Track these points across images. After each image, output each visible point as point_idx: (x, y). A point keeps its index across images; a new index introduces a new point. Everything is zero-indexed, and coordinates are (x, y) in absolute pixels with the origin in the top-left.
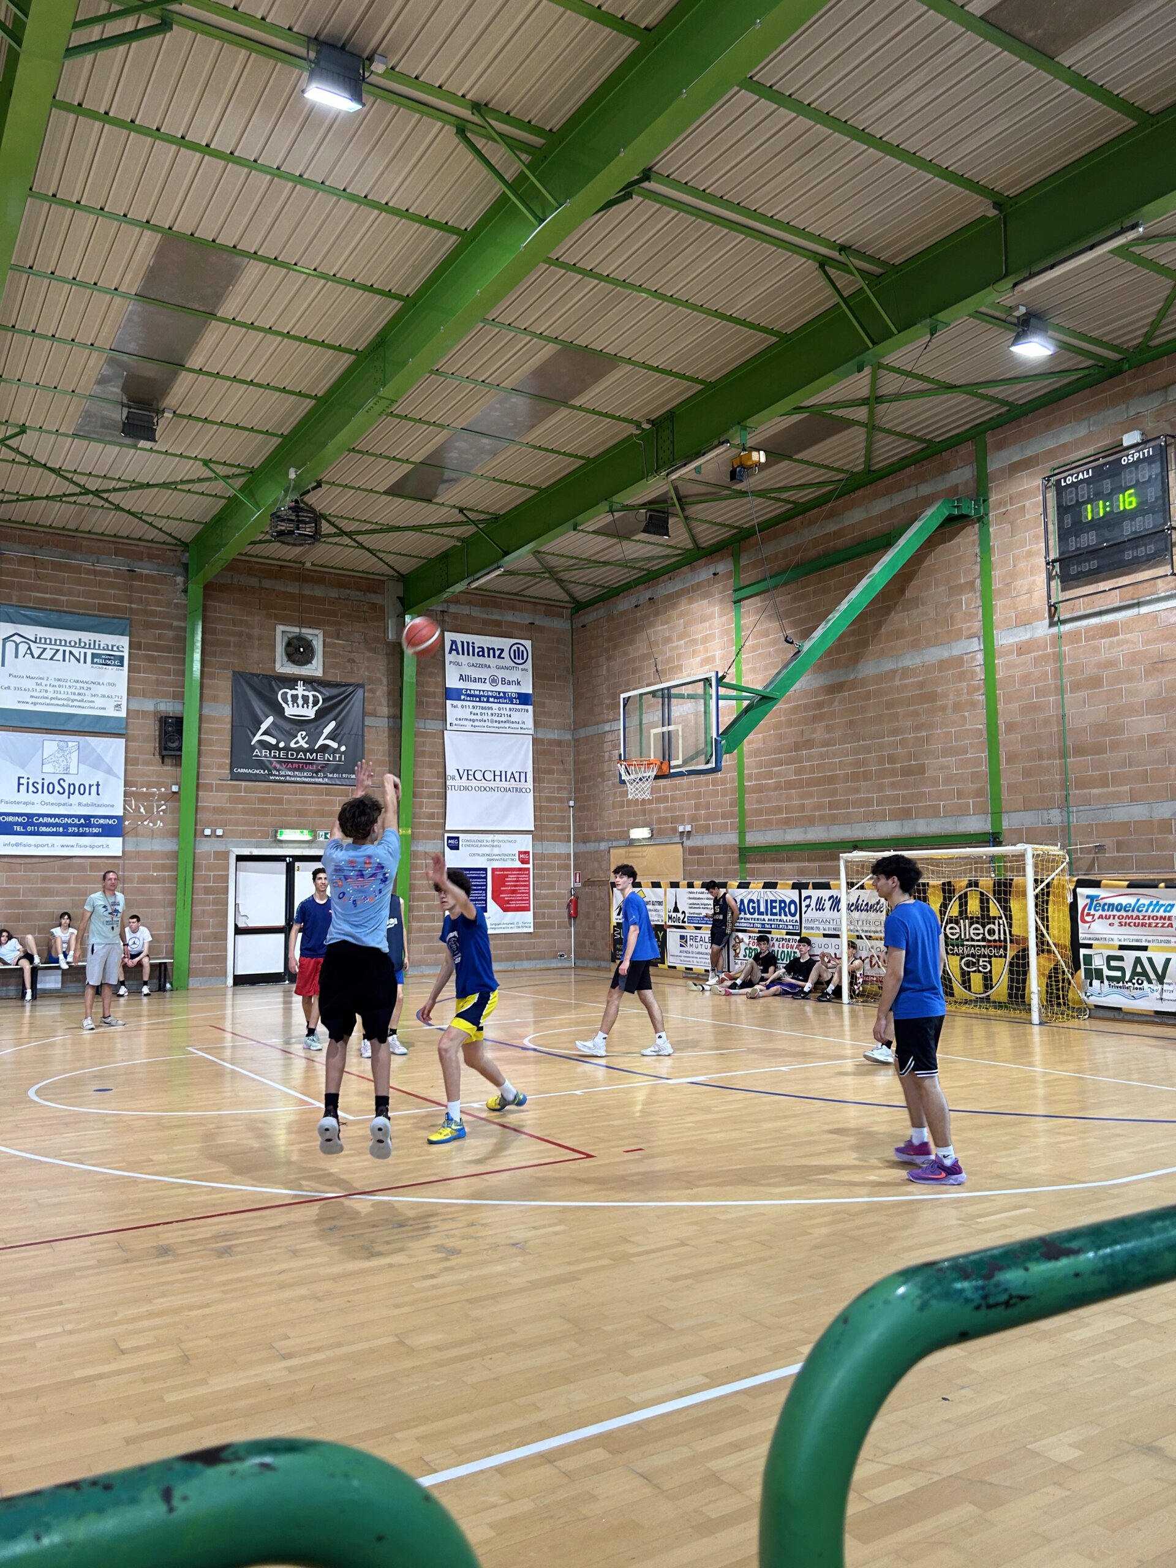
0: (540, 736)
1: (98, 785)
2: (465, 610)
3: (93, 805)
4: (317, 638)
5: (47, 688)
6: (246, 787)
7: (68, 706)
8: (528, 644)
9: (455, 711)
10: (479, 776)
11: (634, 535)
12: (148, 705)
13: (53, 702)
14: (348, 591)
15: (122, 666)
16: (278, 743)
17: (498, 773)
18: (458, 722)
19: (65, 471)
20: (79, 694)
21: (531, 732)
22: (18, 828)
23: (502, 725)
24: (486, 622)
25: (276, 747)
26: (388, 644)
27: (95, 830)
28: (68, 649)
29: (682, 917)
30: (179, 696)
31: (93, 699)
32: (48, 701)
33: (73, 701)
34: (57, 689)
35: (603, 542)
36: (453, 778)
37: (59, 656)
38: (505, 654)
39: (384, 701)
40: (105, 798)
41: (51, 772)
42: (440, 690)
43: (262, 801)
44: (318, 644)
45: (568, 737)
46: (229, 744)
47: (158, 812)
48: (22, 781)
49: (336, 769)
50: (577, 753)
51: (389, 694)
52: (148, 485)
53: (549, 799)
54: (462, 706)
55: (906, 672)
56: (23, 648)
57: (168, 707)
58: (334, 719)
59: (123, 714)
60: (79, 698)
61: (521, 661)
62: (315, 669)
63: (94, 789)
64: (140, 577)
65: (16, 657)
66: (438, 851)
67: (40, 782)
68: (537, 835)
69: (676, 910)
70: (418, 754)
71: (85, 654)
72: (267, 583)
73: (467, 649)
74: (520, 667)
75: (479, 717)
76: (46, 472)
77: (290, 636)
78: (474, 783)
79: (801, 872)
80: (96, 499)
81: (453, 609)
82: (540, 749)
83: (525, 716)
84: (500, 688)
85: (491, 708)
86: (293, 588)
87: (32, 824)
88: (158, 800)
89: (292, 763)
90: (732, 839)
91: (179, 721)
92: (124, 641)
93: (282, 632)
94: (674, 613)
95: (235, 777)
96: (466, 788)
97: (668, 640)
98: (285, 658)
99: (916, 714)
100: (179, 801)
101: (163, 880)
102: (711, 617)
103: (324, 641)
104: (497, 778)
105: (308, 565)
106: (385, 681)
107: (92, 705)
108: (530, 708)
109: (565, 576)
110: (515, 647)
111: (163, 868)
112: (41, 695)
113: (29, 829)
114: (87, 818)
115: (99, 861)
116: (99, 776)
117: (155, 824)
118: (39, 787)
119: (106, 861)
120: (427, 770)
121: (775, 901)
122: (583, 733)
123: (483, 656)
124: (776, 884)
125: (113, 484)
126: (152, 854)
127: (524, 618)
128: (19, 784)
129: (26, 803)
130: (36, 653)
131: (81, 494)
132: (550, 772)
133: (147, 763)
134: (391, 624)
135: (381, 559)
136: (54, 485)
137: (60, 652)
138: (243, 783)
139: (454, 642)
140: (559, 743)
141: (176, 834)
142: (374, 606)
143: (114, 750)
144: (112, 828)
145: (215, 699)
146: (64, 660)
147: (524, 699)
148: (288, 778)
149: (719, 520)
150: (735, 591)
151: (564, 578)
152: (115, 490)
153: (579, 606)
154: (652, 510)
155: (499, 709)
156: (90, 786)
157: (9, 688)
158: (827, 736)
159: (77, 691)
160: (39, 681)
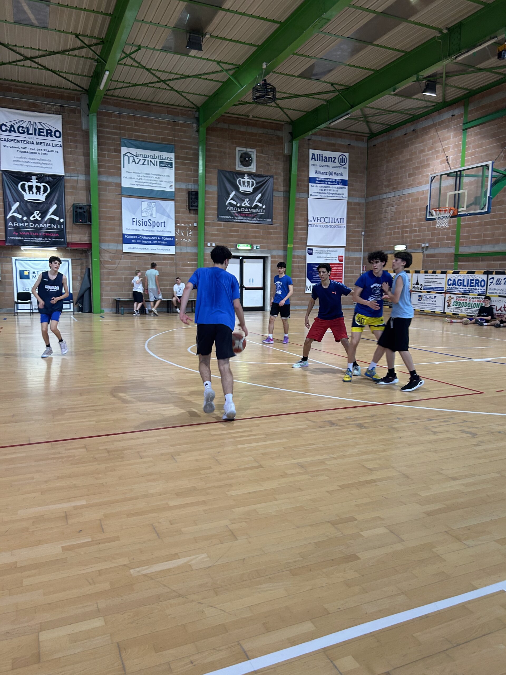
0: (350, 201)
1: (164, 222)
2: (318, 138)
3: (163, 231)
4: (253, 153)
5: (142, 178)
6: (224, 224)
7: (150, 186)
8: (347, 155)
9: (313, 189)
10: (322, 220)
11: (414, 95)
12: (183, 186)
13: (145, 184)
14: (267, 130)
15: (172, 167)
16: (237, 204)
17: (331, 219)
18: (314, 194)
19: (154, 70)
20: (155, 181)
21: (346, 199)
22: (134, 241)
23: (333, 195)
24: (329, 144)
25: (236, 206)
26: (284, 156)
27: (164, 243)
28: (149, 159)
29: (420, 287)
30: (196, 182)
31: (160, 183)
32: (142, 184)
33: (153, 184)
34: (146, 178)
35: (397, 99)
36: (311, 221)
37: (146, 163)
38: (336, 160)
39: (282, 184)
40: (167, 229)
41: (145, 216)
42: (306, 179)
43: (231, 231)
44: (254, 156)
45: (363, 201)
46: (216, 204)
47: (189, 235)
48: (134, 220)
49: (261, 217)
50: (367, 209)
51: (284, 180)
52: (189, 76)
53: (353, 232)
54: (316, 186)
56: (131, 159)
57: (191, 187)
58: (260, 193)
59: (173, 190)
60: (155, 182)
61: (343, 164)
62: (253, 168)
63: (163, 224)
64: (178, 125)
65: (129, 163)
66: (304, 255)
67: (141, 220)
68: (347, 248)
69: (417, 284)
70: (297, 209)
71: (157, 161)
72: (232, 127)
73: (320, 158)
74: (343, 166)
75: (323, 192)
76: (145, 70)
77: (242, 152)
78: (320, 224)
79: (489, 266)
80: (164, 84)
81: (313, 138)
82: (351, 207)
83: (344, 191)
84: (334, 177)
85: (329, 187)
86: (243, 129)
87: (139, 239)
88: (189, 230)
89: (243, 213)
90: (451, 250)
91: (197, 193)
92: (172, 156)
93: (239, 150)
94: (427, 137)
95: (220, 220)
96: (316, 226)
97: (423, 151)
98: (240, 164)
100: (197, 230)
101: (191, 265)
102: (449, 138)
103: (256, 155)
104: (331, 221)
105: (251, 117)
106: (282, 174)
107: (160, 185)
108: (346, 187)
109: (370, 119)
110: (341, 157)
111: (191, 260)
112: (139, 181)
113: (138, 241)
114: (161, 237)
115: (166, 256)
116: (164, 219)
117: (188, 241)
118: (141, 222)
119: (169, 256)
120: (300, 217)
121: (473, 280)
122: (371, 199)
123: (326, 161)
124: (475, 272)
125: (173, 76)
126: (187, 253)
127: (345, 142)
128: (133, 221)
129: (136, 230)
130: (137, 161)
131: (158, 82)
132: (354, 218)
133: (183, 213)
134: (286, 146)
135: (285, 113)
136: (147, 77)
137: (146, 161)
138: (223, 223)
139: (313, 154)
140: (359, 204)
141: (196, 245)
142: (278, 137)
143: (170, 206)
144: (171, 242)
145: (210, 183)
146: (148, 165)
147: (344, 182)
148: (241, 221)
149: (461, 86)
150: (464, 124)
151: (370, 121)
152: (173, 79)
153: (372, 135)
154: (428, 81)
155: (333, 187)
156: (161, 223)
157: (126, 178)
159: (154, 179)
160: (139, 175)
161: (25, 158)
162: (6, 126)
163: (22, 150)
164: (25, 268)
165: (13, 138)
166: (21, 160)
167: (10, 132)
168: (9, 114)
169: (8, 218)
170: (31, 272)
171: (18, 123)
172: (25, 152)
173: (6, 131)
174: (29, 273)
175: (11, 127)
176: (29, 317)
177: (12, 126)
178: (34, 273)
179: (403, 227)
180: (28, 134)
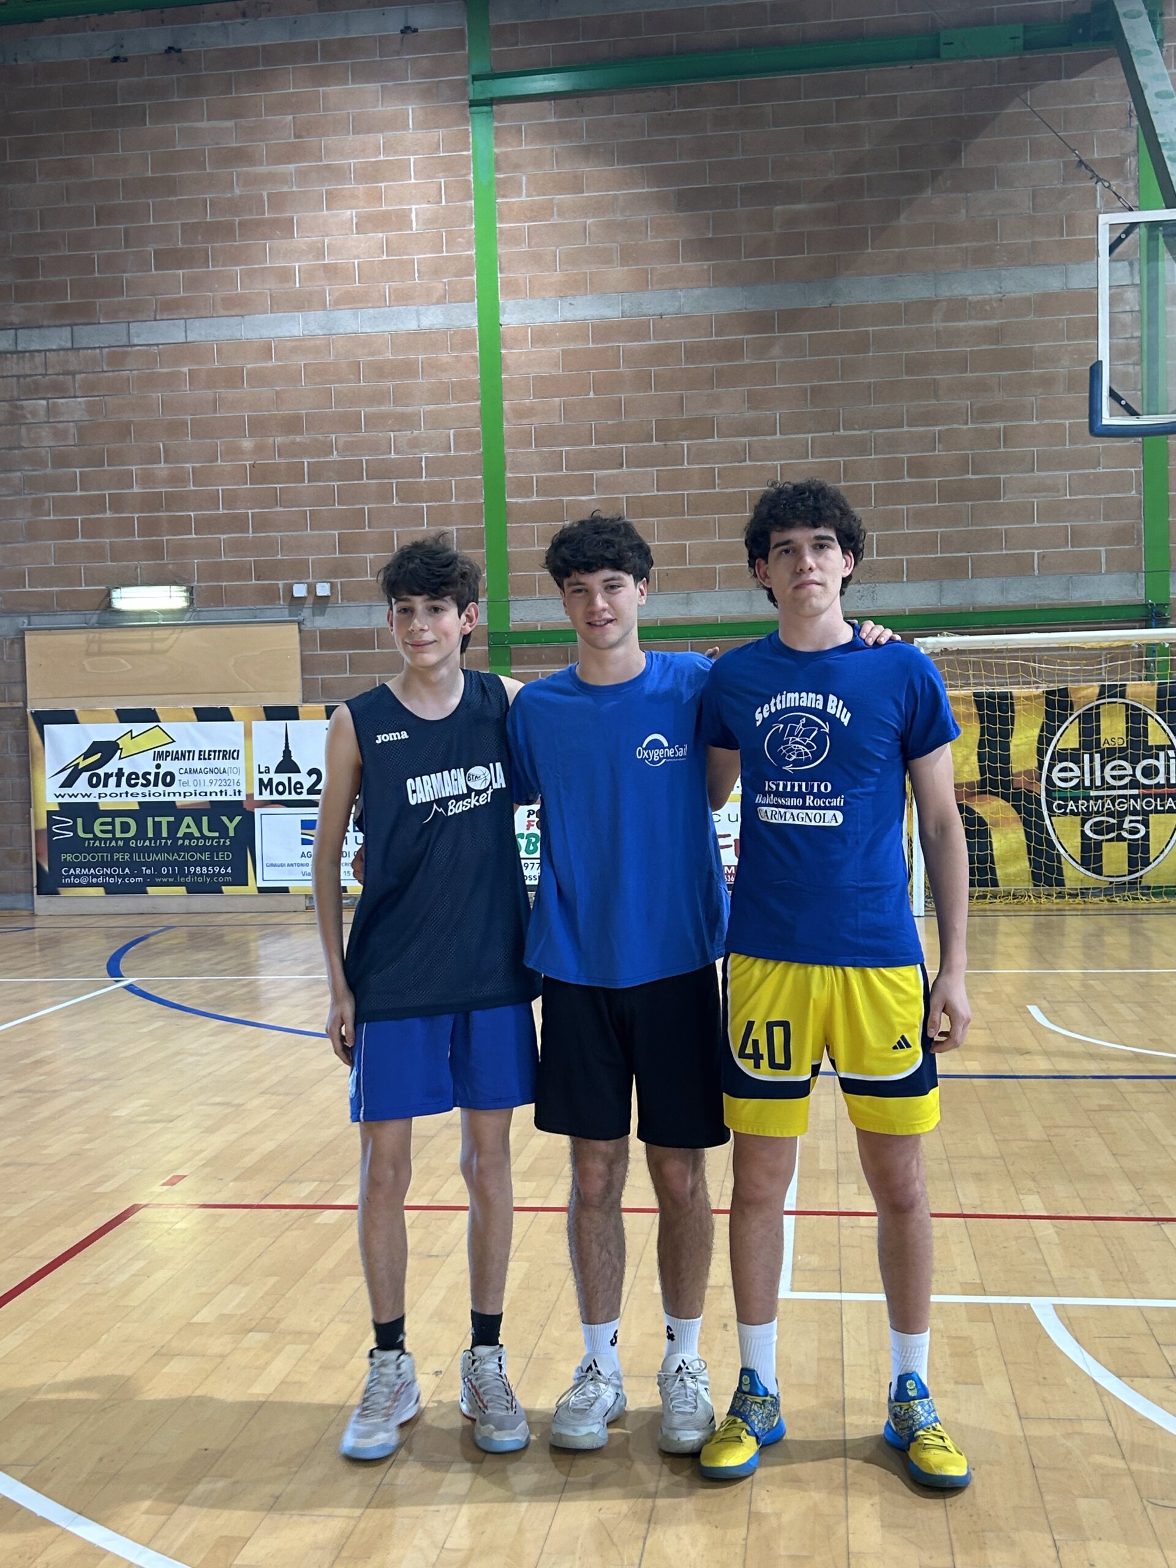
29: (308, 781)
55: (958, 308)
69: (289, 767)
99: (981, 387)
150: (472, 78)
158: (749, 414)
179: (151, 502)
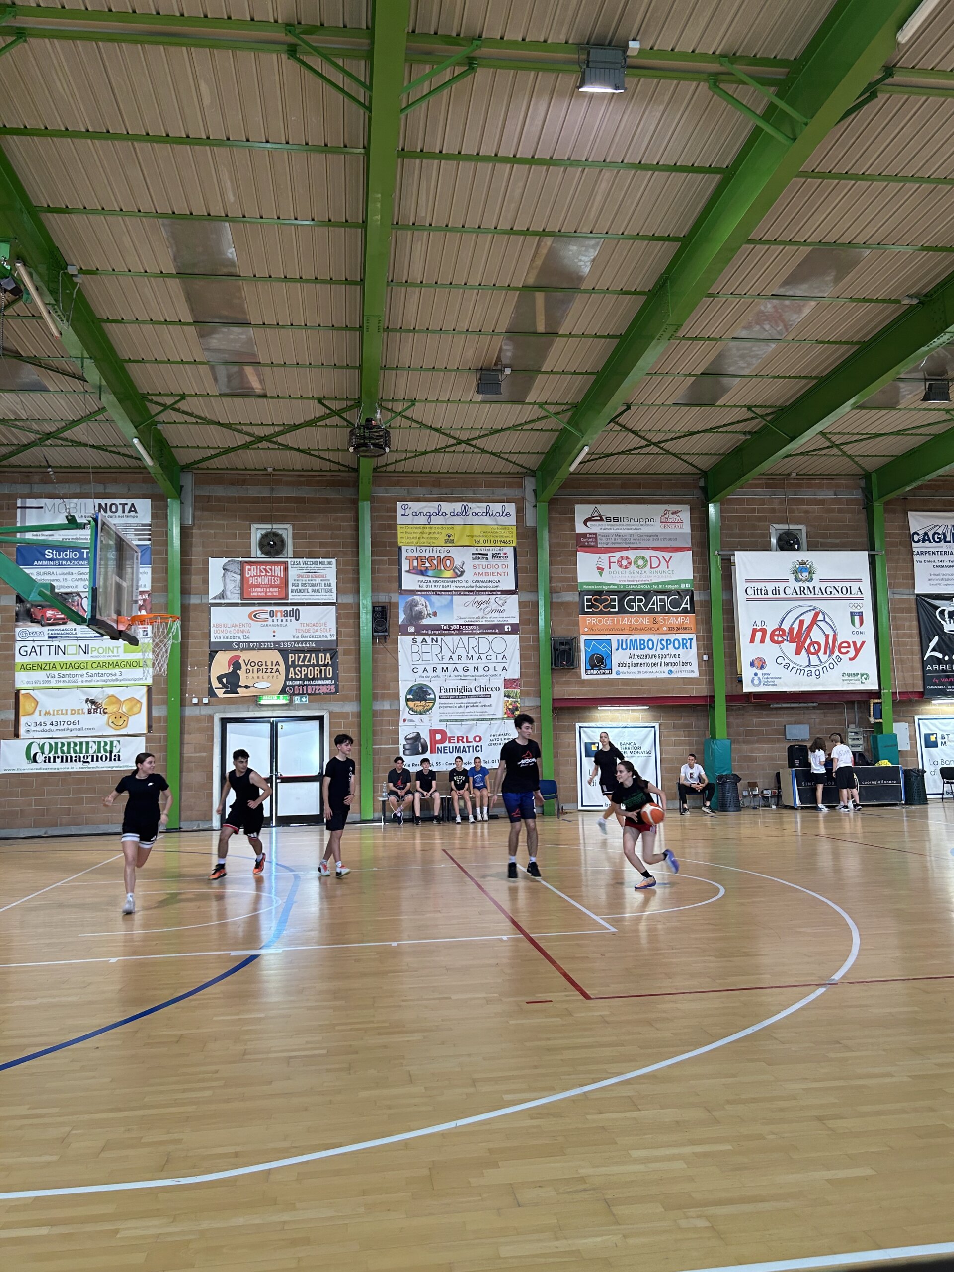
161: (943, 575)
162: (918, 534)
163: (938, 564)
164: (931, 730)
165: (928, 549)
166: (938, 577)
167: (923, 542)
168: (921, 519)
169: (925, 659)
170: (939, 737)
171: (931, 529)
172: (943, 567)
173: (919, 541)
174: (936, 738)
175: (924, 536)
176: (940, 805)
177: (926, 534)
178: (943, 738)
180: (945, 541)
